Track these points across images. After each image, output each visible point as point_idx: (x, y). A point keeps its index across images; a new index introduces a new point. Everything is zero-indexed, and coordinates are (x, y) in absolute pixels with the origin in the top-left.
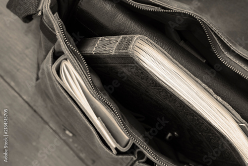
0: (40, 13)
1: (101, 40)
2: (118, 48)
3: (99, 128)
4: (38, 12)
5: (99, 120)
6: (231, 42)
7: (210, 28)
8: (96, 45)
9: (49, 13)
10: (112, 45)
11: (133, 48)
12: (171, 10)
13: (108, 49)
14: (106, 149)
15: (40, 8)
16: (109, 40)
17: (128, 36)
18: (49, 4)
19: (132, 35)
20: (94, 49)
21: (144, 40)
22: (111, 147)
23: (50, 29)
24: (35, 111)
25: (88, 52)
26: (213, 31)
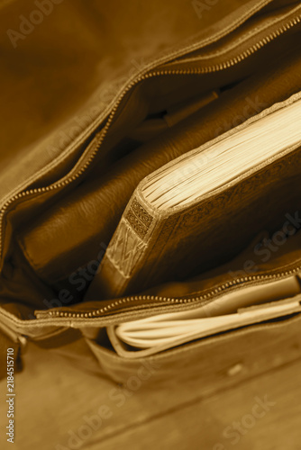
0: (23, 340)
1: (112, 255)
2: (142, 233)
3: (256, 318)
4: (19, 343)
5: (242, 312)
6: (203, 37)
7: (166, 63)
8: (117, 267)
9: (31, 324)
10: (131, 241)
11: (154, 209)
12: (108, 117)
13: (134, 251)
14: (296, 320)
15: (14, 336)
16: (120, 242)
17: (128, 207)
18: (16, 319)
19: (131, 201)
20: (122, 273)
21: (148, 185)
22: (297, 310)
23: (56, 333)
24: (171, 411)
25: (122, 285)
26: (173, 61)
